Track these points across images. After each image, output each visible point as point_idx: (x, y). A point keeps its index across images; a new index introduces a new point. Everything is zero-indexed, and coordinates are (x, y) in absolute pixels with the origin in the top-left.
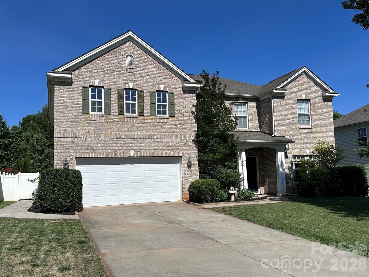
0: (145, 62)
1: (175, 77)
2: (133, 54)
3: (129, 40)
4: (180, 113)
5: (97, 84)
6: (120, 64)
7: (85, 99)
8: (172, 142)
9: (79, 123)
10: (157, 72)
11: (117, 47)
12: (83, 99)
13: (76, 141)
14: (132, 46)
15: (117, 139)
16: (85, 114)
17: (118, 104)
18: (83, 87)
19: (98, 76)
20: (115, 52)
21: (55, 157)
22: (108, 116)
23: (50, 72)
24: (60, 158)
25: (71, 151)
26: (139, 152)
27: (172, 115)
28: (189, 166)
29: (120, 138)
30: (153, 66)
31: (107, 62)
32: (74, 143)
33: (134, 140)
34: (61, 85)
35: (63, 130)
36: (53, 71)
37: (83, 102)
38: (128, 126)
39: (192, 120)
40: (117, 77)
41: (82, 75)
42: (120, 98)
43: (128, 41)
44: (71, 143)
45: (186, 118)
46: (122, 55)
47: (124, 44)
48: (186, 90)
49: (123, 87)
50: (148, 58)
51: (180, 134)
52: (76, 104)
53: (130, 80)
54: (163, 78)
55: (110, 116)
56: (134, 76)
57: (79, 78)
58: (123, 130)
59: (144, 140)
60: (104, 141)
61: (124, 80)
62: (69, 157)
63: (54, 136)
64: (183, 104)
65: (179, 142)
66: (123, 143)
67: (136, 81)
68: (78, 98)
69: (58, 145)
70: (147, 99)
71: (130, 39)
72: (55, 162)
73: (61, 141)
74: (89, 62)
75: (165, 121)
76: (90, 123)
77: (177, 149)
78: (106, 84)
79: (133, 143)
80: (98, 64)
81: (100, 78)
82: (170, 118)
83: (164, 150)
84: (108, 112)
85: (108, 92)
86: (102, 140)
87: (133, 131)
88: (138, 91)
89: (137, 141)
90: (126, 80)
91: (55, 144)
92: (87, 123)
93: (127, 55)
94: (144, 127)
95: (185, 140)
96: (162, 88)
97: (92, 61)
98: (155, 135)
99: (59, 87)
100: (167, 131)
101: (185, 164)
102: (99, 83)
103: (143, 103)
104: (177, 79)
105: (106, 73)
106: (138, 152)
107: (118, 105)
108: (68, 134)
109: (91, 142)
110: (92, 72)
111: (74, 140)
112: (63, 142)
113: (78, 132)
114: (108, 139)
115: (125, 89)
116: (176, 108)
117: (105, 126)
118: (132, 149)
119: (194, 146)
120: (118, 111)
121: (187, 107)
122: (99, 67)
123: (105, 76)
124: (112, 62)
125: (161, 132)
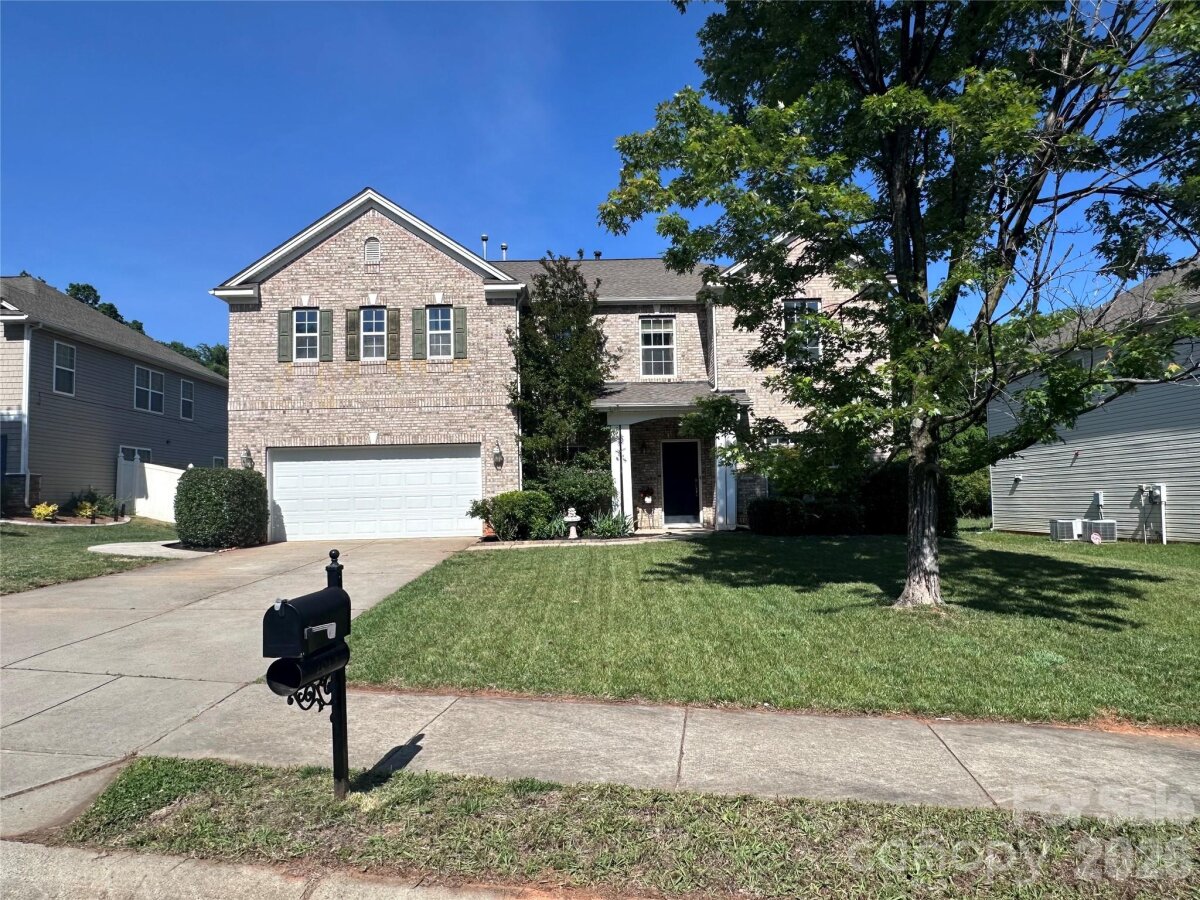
0: (404, 248)
1: (469, 274)
2: (379, 234)
3: (371, 208)
4: (480, 350)
5: (305, 304)
6: (353, 258)
7: (284, 333)
8: (461, 413)
9: (272, 381)
10: (428, 266)
11: (347, 225)
12: (280, 336)
13: (266, 416)
14: (378, 219)
15: (344, 410)
16: (283, 365)
17: (347, 339)
18: (280, 312)
19: (309, 287)
20: (343, 234)
21: (231, 447)
22: (326, 364)
23: (215, 289)
24: (239, 448)
25: (258, 435)
26: (388, 434)
27: (461, 355)
28: (499, 464)
29: (350, 407)
30: (419, 256)
31: (325, 258)
32: (262, 419)
33: (378, 411)
34: (241, 311)
35: (243, 396)
36: (222, 287)
37: (279, 340)
38: (366, 382)
39: (506, 364)
40: (345, 284)
41: (278, 289)
42: (352, 326)
43: (369, 210)
44: (259, 419)
45: (493, 359)
46: (357, 240)
47: (360, 216)
48: (494, 299)
49: (357, 304)
50: (409, 240)
51: (477, 394)
52: (268, 345)
53: (372, 290)
54: (442, 279)
55: (331, 364)
56: (381, 280)
57: (272, 294)
58: (357, 391)
59: (399, 409)
60: (319, 415)
61: (359, 290)
62: (254, 446)
63: (229, 409)
64: (487, 330)
65: (475, 411)
66: (355, 417)
67: (385, 289)
68: (270, 332)
69: (235, 425)
70: (406, 327)
71: (370, 205)
72: (231, 456)
73: (240, 416)
74: (293, 262)
75: (445, 368)
76: (291, 380)
77: (470, 427)
78: (322, 302)
79: (375, 416)
80: (309, 265)
81: (312, 291)
82: (456, 362)
83: (441, 430)
84: (327, 358)
85: (329, 315)
86: (314, 412)
87: (376, 393)
88: (389, 310)
89: (383, 414)
90: (363, 290)
91: (230, 423)
92: (288, 380)
93: (367, 238)
94: (399, 384)
95: (489, 408)
96: (439, 299)
97: (296, 259)
98: (422, 399)
99: (237, 314)
100: (450, 389)
101: (489, 459)
102: (309, 301)
103: (398, 333)
104: (472, 278)
105: (324, 279)
106: (385, 434)
107: (347, 342)
108: (251, 403)
109: (294, 417)
110: (297, 280)
111: (264, 413)
112: (244, 419)
113: (269, 399)
114: (326, 411)
115: (362, 308)
116: (470, 339)
117: (320, 386)
118: (373, 429)
119: (512, 418)
120: (347, 354)
121: (497, 334)
122: (310, 270)
123: (322, 285)
124: (336, 257)
125: (436, 392)
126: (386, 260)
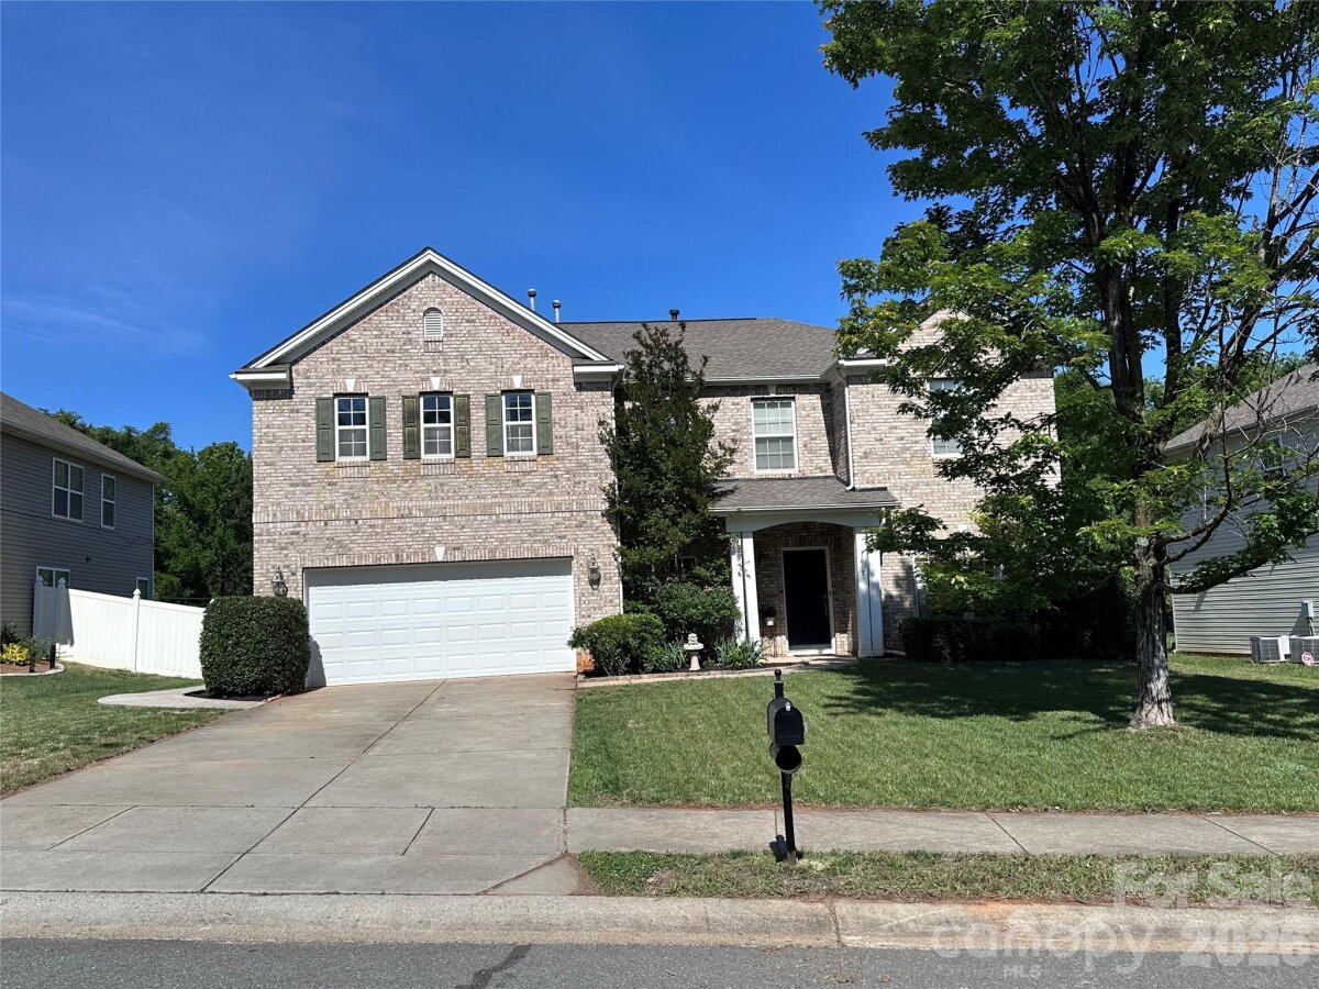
0: (473, 321)
1: (552, 352)
2: (440, 304)
3: (431, 272)
4: (568, 444)
5: (350, 390)
6: (409, 333)
7: (324, 426)
8: (547, 521)
9: (309, 485)
10: (503, 343)
11: (400, 293)
12: (318, 429)
13: (303, 529)
14: (439, 286)
15: (403, 520)
16: (323, 465)
17: (404, 432)
18: (318, 400)
19: (355, 369)
20: (396, 304)
21: (256, 568)
22: (378, 463)
23: (237, 373)
24: (267, 571)
25: (292, 553)
26: (458, 549)
27: (546, 451)
28: (595, 582)
29: (410, 516)
30: (491, 330)
31: (375, 333)
32: (298, 533)
33: (445, 520)
34: (268, 399)
35: (273, 504)
36: (245, 369)
37: (318, 434)
38: (429, 485)
39: (601, 461)
40: (401, 365)
41: (316, 371)
42: (410, 417)
43: (428, 274)
44: (292, 533)
45: (584, 456)
46: (414, 311)
47: (417, 282)
48: (584, 384)
49: (415, 390)
50: (479, 311)
51: (567, 497)
52: (304, 441)
53: (434, 372)
54: (520, 359)
55: (384, 464)
56: (445, 360)
57: (308, 378)
58: (418, 497)
59: (471, 518)
60: (371, 526)
61: (417, 372)
62: (288, 567)
63: (254, 521)
64: (576, 419)
65: (564, 518)
66: (417, 529)
67: (450, 371)
68: (306, 425)
69: (262, 541)
70: (478, 416)
71: (430, 269)
72: (257, 580)
73: (268, 530)
74: (333, 337)
75: (527, 466)
76: (335, 484)
77: (559, 537)
78: (372, 387)
79: (441, 527)
80: (354, 341)
81: (358, 373)
82: (540, 459)
83: (523, 542)
84: (379, 455)
85: (380, 404)
86: (364, 524)
87: (442, 499)
88: (456, 397)
89: (451, 524)
90: (423, 372)
91: (255, 538)
92: (329, 484)
93: (426, 308)
94: (470, 487)
95: (582, 514)
96: (517, 383)
97: (338, 334)
98: (500, 505)
99: (262, 403)
100: (533, 492)
101: (582, 576)
102: (356, 385)
103: (468, 424)
104: (557, 357)
105: (373, 359)
106: (454, 549)
107: (404, 436)
108: (284, 513)
109: (338, 529)
110: (339, 359)
111: (299, 526)
112: (274, 533)
113: (307, 508)
114: (380, 522)
115: (422, 394)
116: (557, 431)
117: (371, 490)
118: (439, 542)
119: (608, 527)
120: (404, 450)
121: (588, 426)
122: (355, 348)
123: (371, 366)
124: (387, 331)
125: (517, 496)
126: (451, 335)
